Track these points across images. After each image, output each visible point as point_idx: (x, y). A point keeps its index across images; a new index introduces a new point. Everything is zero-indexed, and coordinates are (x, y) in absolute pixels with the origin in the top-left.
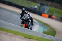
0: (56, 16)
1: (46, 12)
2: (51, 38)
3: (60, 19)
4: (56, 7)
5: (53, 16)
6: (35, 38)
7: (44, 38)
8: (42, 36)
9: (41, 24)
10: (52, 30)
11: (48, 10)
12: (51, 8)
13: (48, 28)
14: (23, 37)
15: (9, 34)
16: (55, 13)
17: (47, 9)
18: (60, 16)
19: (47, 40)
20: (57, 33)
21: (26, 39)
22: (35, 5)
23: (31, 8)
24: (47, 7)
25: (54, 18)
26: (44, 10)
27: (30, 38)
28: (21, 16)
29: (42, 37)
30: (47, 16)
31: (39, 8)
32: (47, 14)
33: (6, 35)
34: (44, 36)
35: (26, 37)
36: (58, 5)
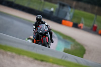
0: (85, 25)
1: (68, 18)
2: (76, 60)
3: (91, 29)
4: (85, 10)
5: (81, 25)
6: (51, 60)
7: (66, 59)
8: (63, 56)
9: (61, 37)
10: (79, 47)
11: (72, 14)
12: (77, 11)
13: (73, 44)
14: (31, 59)
15: (9, 53)
16: (83, 20)
17: (70, 12)
18: (92, 25)
19: (70, 63)
20: (87, 52)
21: (36, 61)
22: (51, 7)
23: (45, 10)
24: (70, 9)
25: (82, 28)
26: (66, 15)
27: (42, 61)
28: (34, 27)
29: (63, 59)
30: (71, 24)
31: (58, 11)
32: (71, 20)
33: (3, 55)
34: (66, 57)
35: (36, 59)
36: (89, 6)
